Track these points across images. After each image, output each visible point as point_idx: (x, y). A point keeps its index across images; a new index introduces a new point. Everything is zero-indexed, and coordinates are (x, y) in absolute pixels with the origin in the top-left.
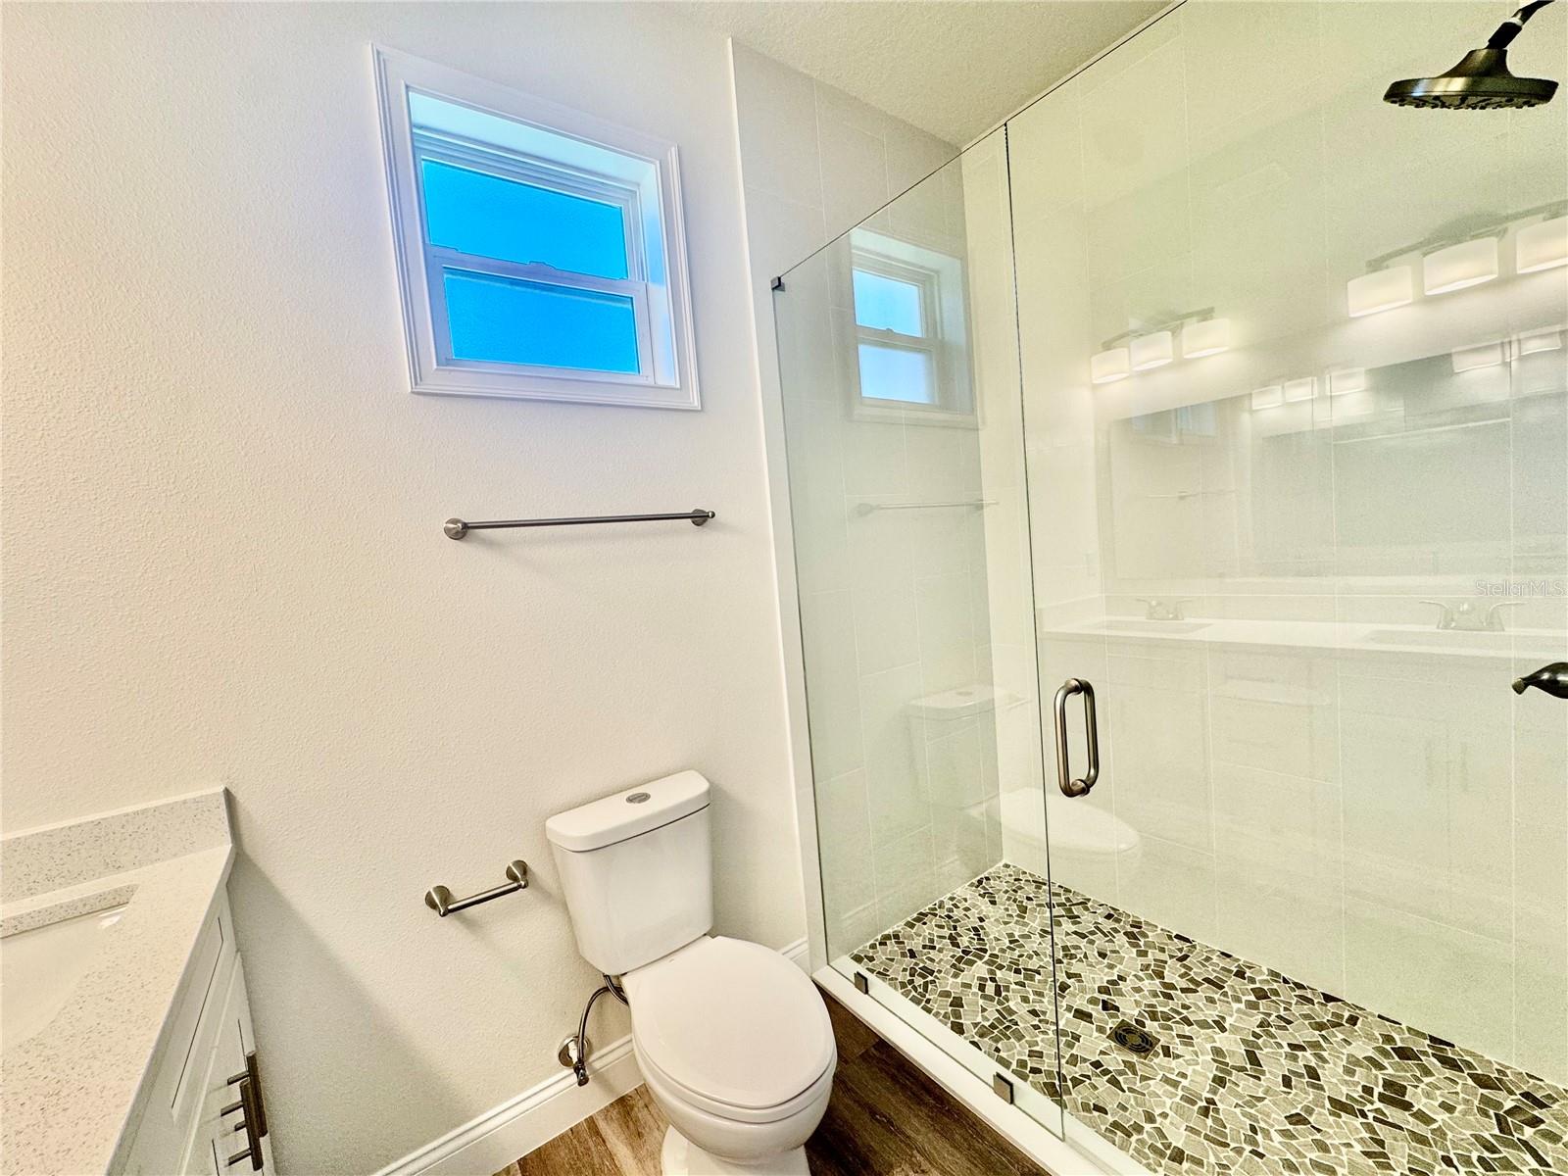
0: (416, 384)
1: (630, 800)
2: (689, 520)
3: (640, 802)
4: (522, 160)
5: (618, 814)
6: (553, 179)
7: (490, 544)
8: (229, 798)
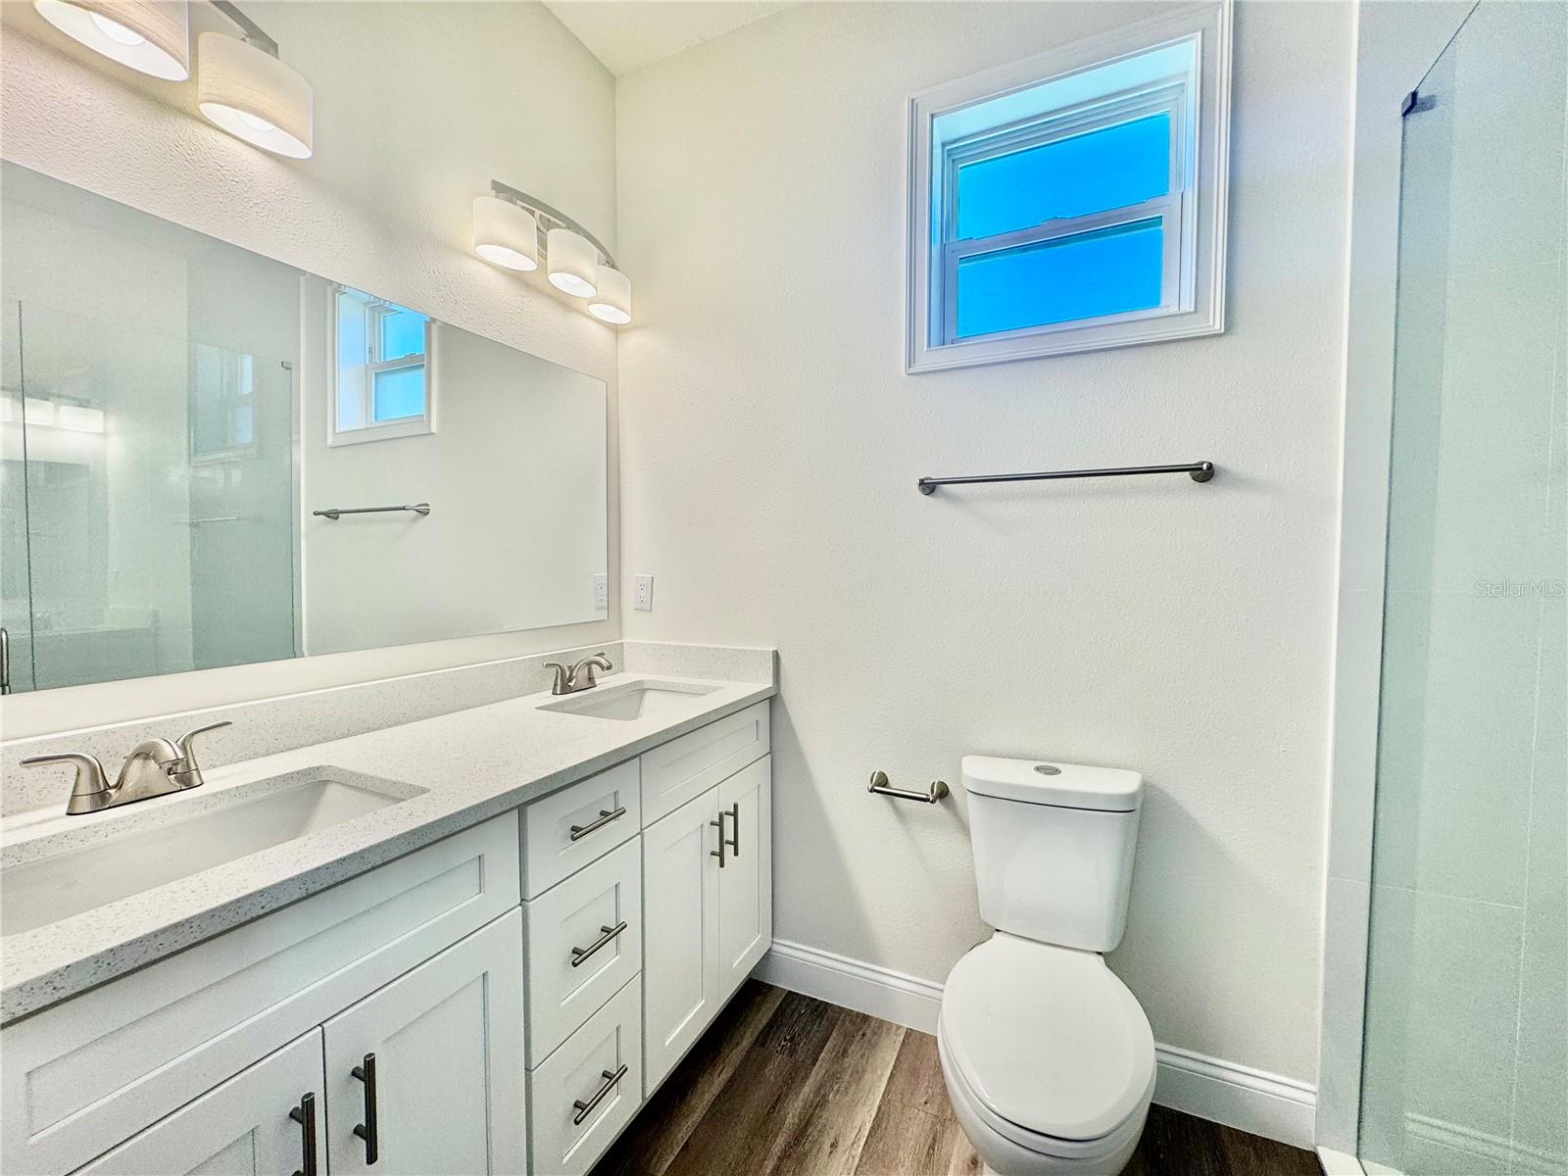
0: (910, 367)
1: (1038, 769)
2: (1188, 473)
3: (1046, 774)
4: (1051, 118)
5: (1022, 776)
6: (1081, 122)
7: (954, 499)
8: (776, 656)
